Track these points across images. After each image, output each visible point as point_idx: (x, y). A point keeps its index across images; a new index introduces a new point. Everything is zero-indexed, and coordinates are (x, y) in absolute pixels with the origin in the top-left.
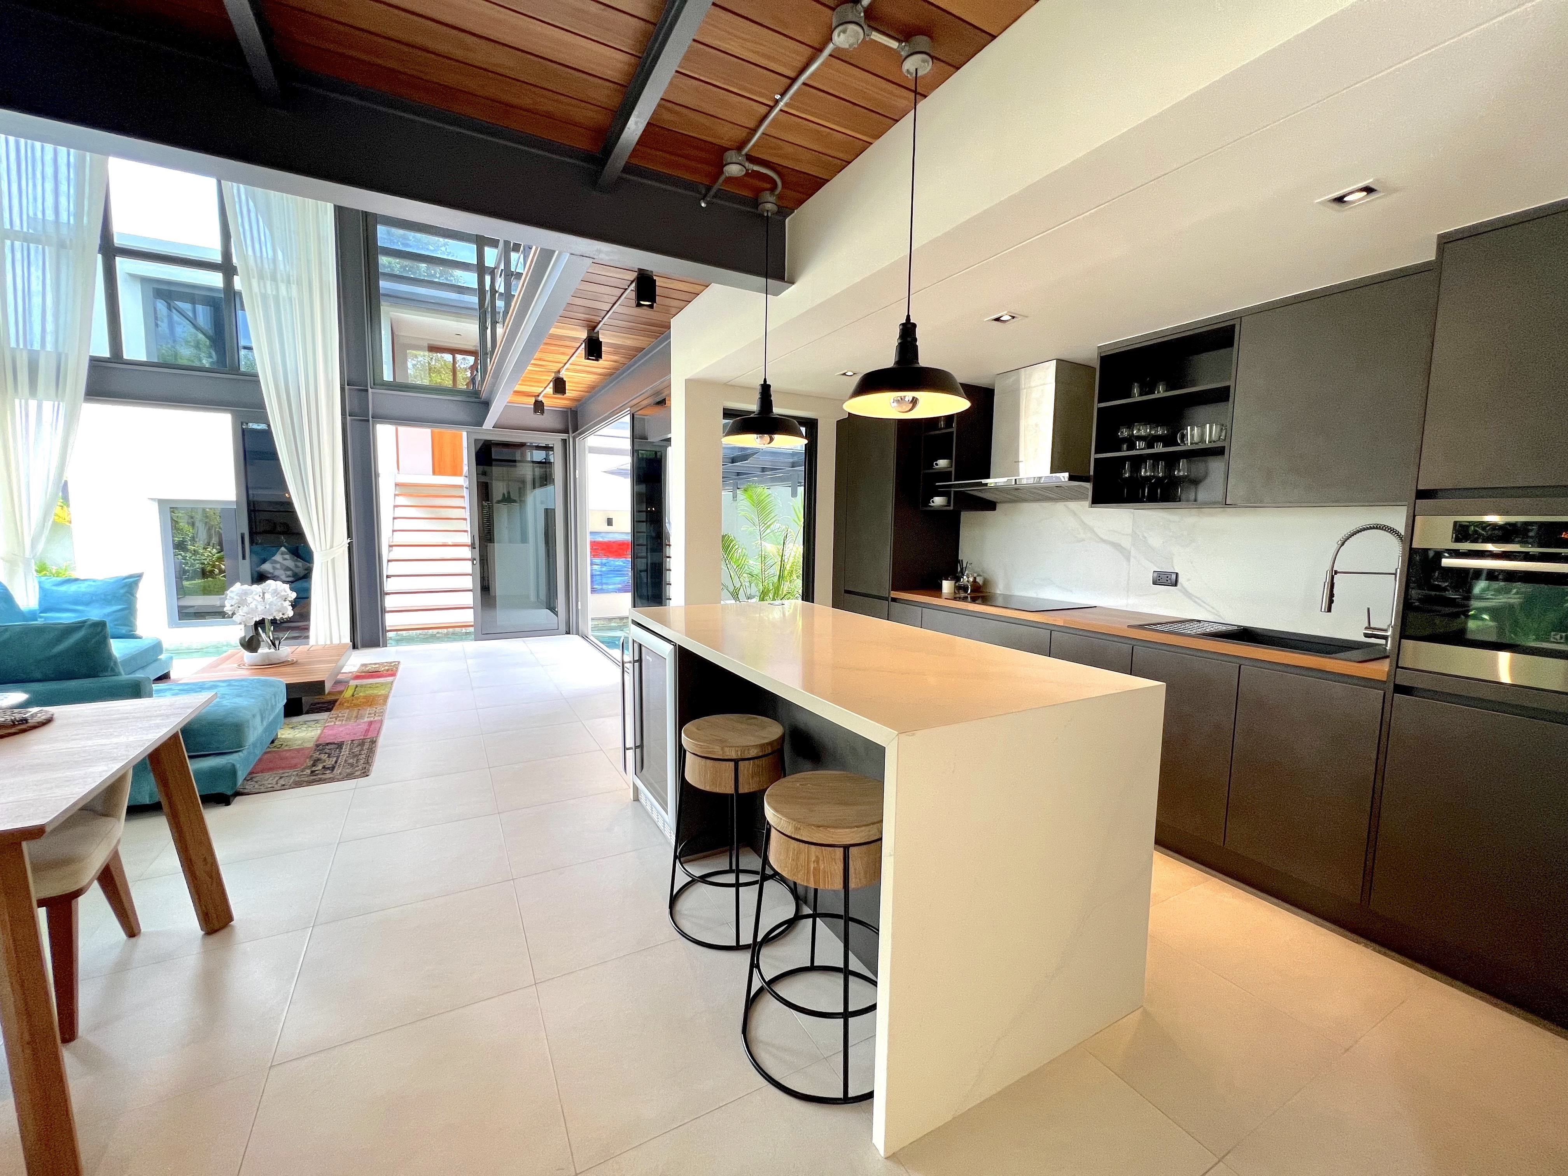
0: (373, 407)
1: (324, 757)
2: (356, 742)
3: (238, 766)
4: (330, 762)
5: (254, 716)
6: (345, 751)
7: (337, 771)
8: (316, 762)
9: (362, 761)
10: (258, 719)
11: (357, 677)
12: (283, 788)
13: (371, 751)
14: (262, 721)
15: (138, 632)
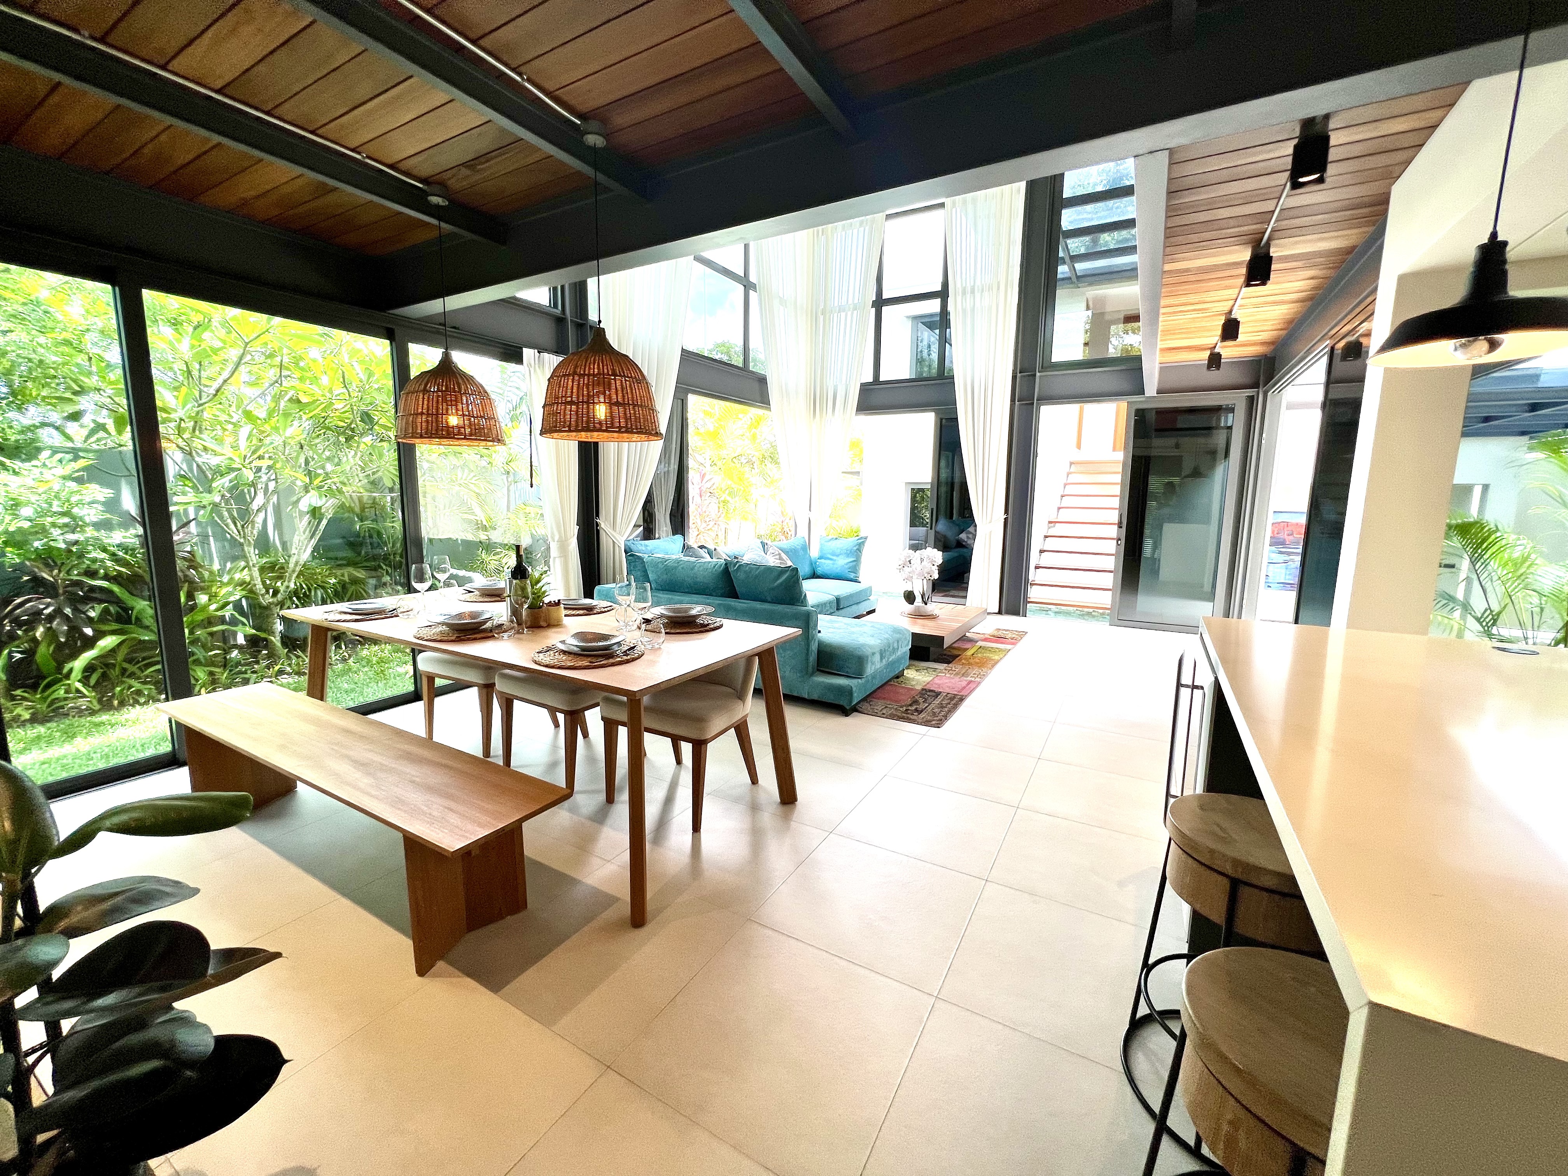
0: (1040, 390)
1: (921, 700)
2: (949, 696)
3: (854, 689)
4: (922, 706)
5: (873, 654)
6: (937, 701)
7: (922, 716)
8: (916, 702)
9: (943, 713)
10: (877, 657)
11: (986, 640)
12: (883, 716)
13: (956, 706)
14: (881, 659)
15: (861, 579)
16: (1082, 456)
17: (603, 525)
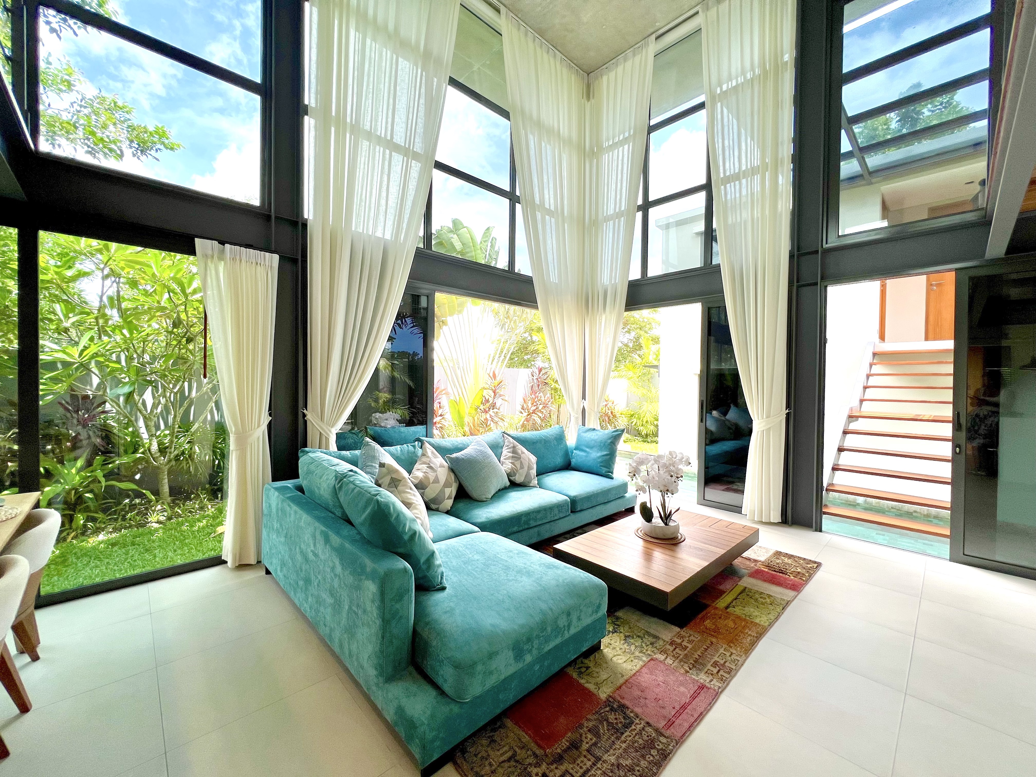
0: (823, 267)
11: (755, 574)
15: (614, 476)
16: (887, 347)
17: (309, 417)
